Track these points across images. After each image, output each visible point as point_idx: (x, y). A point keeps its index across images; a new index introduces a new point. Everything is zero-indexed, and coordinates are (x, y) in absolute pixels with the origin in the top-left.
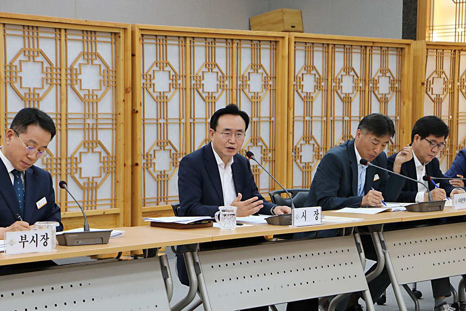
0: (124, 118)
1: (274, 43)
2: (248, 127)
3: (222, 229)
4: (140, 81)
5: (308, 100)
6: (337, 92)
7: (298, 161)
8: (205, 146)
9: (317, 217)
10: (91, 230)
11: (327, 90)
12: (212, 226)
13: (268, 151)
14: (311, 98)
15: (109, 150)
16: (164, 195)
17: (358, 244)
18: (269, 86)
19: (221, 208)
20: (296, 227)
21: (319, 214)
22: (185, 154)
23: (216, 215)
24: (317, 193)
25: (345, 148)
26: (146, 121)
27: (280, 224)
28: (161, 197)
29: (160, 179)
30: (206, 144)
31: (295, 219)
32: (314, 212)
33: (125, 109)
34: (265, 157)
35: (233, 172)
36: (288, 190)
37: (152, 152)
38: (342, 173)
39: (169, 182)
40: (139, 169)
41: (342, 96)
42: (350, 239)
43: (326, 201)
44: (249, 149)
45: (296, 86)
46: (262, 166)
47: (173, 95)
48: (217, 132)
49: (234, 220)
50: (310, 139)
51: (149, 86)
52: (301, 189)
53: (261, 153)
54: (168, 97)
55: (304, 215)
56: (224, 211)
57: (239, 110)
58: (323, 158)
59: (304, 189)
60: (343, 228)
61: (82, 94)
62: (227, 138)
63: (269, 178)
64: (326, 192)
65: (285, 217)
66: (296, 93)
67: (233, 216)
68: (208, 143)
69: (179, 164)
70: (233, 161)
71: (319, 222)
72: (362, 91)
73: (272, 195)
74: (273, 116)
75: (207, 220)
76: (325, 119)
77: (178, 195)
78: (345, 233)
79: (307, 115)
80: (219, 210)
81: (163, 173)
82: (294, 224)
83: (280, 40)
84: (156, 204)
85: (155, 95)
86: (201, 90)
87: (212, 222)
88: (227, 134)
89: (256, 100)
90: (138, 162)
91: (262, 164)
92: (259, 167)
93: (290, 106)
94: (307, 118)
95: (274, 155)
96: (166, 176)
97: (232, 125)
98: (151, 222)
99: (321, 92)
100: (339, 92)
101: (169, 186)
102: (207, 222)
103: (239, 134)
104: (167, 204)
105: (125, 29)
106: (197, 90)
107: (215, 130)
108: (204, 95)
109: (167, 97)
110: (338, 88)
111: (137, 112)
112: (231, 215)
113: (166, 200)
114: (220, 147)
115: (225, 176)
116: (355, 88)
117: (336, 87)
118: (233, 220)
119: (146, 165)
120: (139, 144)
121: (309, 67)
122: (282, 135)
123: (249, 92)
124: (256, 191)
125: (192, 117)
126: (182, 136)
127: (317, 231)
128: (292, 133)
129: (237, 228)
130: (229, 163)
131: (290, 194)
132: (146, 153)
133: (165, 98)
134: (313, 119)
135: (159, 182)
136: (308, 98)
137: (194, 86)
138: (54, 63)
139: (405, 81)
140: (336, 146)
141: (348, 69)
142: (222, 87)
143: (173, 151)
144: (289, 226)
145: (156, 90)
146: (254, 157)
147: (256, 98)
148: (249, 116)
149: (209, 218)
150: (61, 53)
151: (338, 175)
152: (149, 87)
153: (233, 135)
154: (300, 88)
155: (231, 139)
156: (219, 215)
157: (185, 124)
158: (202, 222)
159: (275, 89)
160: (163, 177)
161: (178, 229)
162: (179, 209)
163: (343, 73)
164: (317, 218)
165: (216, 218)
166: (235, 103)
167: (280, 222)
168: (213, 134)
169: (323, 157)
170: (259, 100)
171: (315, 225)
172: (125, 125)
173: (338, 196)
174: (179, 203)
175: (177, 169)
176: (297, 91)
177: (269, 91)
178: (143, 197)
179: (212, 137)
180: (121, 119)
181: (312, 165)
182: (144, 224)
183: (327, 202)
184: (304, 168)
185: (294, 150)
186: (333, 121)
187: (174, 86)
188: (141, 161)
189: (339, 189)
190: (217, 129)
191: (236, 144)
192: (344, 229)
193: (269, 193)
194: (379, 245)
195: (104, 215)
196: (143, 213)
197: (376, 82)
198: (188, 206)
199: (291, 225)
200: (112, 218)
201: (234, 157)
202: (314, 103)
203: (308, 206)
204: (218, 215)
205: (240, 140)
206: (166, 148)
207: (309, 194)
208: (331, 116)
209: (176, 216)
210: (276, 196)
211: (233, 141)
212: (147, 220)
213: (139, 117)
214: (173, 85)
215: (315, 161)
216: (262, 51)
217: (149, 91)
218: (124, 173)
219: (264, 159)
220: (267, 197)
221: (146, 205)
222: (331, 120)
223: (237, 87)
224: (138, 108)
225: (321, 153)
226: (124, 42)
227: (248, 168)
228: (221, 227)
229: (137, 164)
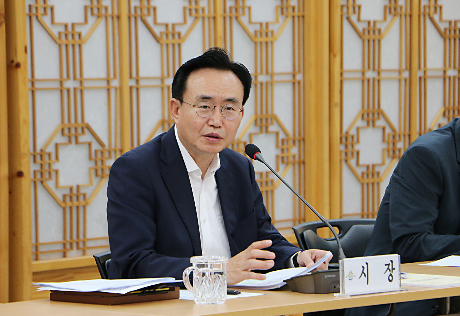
2: (248, 97)
3: (196, 302)
5: (372, 36)
6: (432, 19)
7: (353, 162)
8: (161, 135)
9: (391, 275)
11: (411, 16)
12: (177, 297)
13: (291, 142)
14: (377, 32)
16: (78, 237)
18: (290, 10)
19: (195, 260)
20: (349, 297)
21: (394, 269)
22: (121, 151)
23: (186, 275)
24: (393, 226)
25: (449, 135)
26: (37, 85)
27: (315, 290)
28: (71, 241)
29: (69, 203)
30: (163, 129)
31: (346, 279)
32: (386, 265)
34: (285, 154)
35: (218, 187)
36: (331, 221)
37: (51, 149)
38: (443, 185)
39: (88, 209)
40: (26, 184)
41: (442, 26)
43: (413, 242)
44: (250, 139)
45: (345, 9)
46: (278, 173)
47: (92, 30)
48: (184, 104)
49: (221, 282)
50: (376, 116)
51: (41, 11)
52: (359, 218)
53: (277, 146)
54: (83, 35)
55: (365, 271)
56: (200, 266)
57: (230, 61)
58: (403, 157)
59: (365, 219)
60: (446, 298)
62: (205, 116)
63: (294, 200)
64: (412, 223)
65: (326, 276)
66: (346, 23)
67: (220, 276)
68: (167, 129)
69: (107, 172)
70: (218, 165)
71: (394, 286)
73: (299, 233)
74: (299, 71)
75: (168, 284)
76: (406, 74)
77: (107, 235)
78: (450, 309)
79: (369, 67)
80: (191, 265)
81: (75, 191)
82: (344, 291)
84: (62, 254)
85: (55, 31)
86: (150, 21)
87: (177, 288)
88: (205, 107)
89: (264, 39)
90: (24, 169)
91: (278, 169)
92: (272, 176)
93: (334, 49)
94: (370, 74)
95: (303, 151)
96: (81, 198)
97: (214, 90)
98: (51, 291)
99: (397, 19)
100: (436, 17)
101: (88, 217)
102: (168, 289)
103: (229, 109)
104: (84, 254)
106: (143, 18)
107: (182, 101)
108: (158, 30)
109: (80, 35)
110: (432, 9)
111: (18, 65)
112: (215, 273)
113: (81, 245)
114: (192, 135)
115: (203, 194)
117: (429, 8)
118: (219, 283)
119: (38, 176)
120: (25, 133)
123: (250, 22)
124: (267, 223)
125: (134, 75)
126: (113, 115)
127: (392, 304)
128: (339, 105)
129: (228, 301)
130: (210, 169)
131: (337, 230)
132: (38, 150)
133: (77, 37)
134: (383, 75)
135: (68, 210)
136: (371, 32)
137: (136, 11)
140: (430, 130)
142: (193, 12)
143: (95, 146)
144: (335, 294)
145: (57, 20)
146: (261, 157)
147: (264, 34)
148: (251, 71)
149: (172, 280)
151: (435, 190)
152: (42, 15)
153: (218, 109)
154: (354, 12)
155: (213, 117)
156: (191, 274)
157: (118, 91)
158: (156, 290)
159: (303, 17)
160: (74, 198)
161: (108, 305)
162: (108, 263)
164: (391, 278)
165: (185, 280)
166: (220, 46)
167: (315, 287)
168: (178, 109)
169: (402, 153)
170: (269, 39)
171: (387, 292)
173: (435, 233)
174: (110, 252)
175: (105, 183)
176: (348, 19)
177: (290, 20)
178: (34, 241)
179: (176, 116)
181: (381, 170)
182: (36, 296)
183: (416, 245)
184: (365, 176)
185: (344, 140)
186: (423, 80)
187: (95, 12)
188: (29, 167)
189: (438, 219)
190: (186, 98)
191: (223, 129)
192: (448, 300)
193: (292, 228)
196: (35, 274)
198: (131, 256)
199: (339, 292)
201: (220, 153)
202: (383, 42)
203: (374, 253)
204: (188, 274)
205: (231, 121)
206: (82, 139)
207: (374, 230)
208: (419, 68)
209: (103, 278)
210: (308, 233)
211: (217, 121)
212: (43, 289)
213: (22, 76)
214: (93, 9)
215: (387, 161)
217: (41, 21)
219: (282, 159)
220: (289, 236)
221: (41, 256)
222: (420, 78)
223: (225, 11)
224: (21, 57)
225: (400, 145)
227: (249, 177)
228: (195, 300)
229: (20, 174)
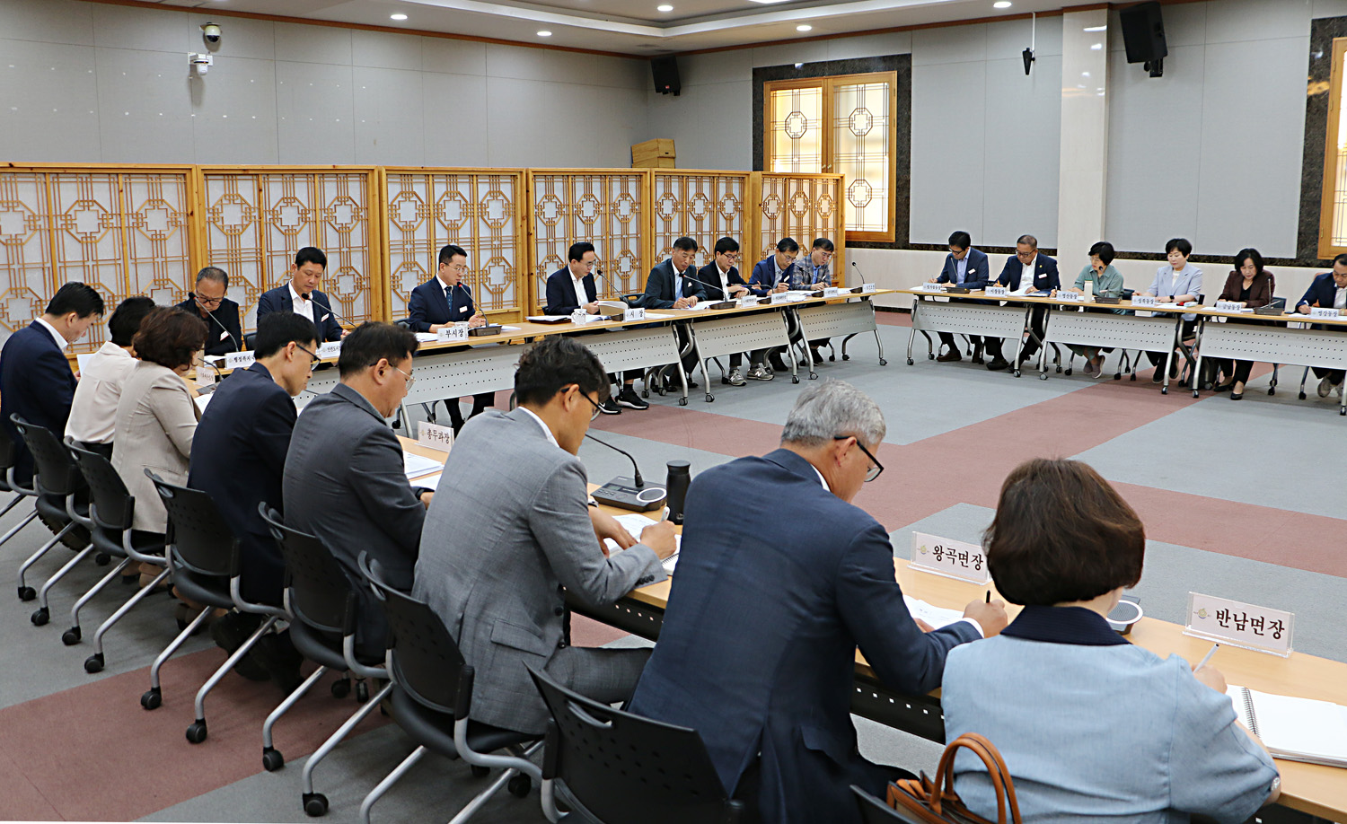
0: (522, 239)
1: (639, 176)
4: (533, 211)
5: (667, 220)
6: (691, 213)
10: (491, 325)
11: (683, 212)
13: (636, 260)
14: (670, 218)
15: (511, 264)
17: (674, 332)
18: (635, 210)
20: (627, 323)
26: (538, 241)
33: (522, 233)
34: (634, 265)
37: (543, 264)
40: (534, 277)
41: (695, 215)
42: (670, 328)
45: (657, 210)
47: (559, 220)
51: (540, 214)
53: (630, 262)
54: (556, 222)
60: (662, 322)
61: (489, 222)
72: (711, 212)
74: (639, 233)
78: (665, 325)
79: (667, 232)
83: (644, 174)
85: (545, 221)
86: (581, 216)
89: (625, 221)
90: (533, 272)
93: (652, 224)
98: (532, 319)
99: (678, 213)
100: (693, 212)
105: (521, 172)
106: (578, 215)
108: (584, 219)
109: (554, 222)
110: (691, 210)
111: (531, 234)
116: (706, 209)
119: (539, 274)
120: (534, 259)
121: (668, 195)
122: (647, 249)
123: (620, 215)
128: (655, 246)
132: (539, 265)
136: (667, 218)
137: (575, 213)
138: (468, 200)
139: (746, 202)
141: (699, 195)
142: (598, 212)
145: (546, 217)
147: (625, 219)
150: (474, 193)
154: (661, 211)
159: (640, 213)
163: (695, 198)
170: (627, 221)
172: (523, 244)
176: (658, 213)
177: (635, 214)
178: (537, 298)
180: (519, 240)
188: (535, 271)
194: (690, 332)
195: (508, 312)
197: (722, 204)
200: (514, 315)
202: (672, 222)
206: (555, 260)
213: (533, 238)
214: (559, 212)
216: (629, 183)
217: (540, 218)
218: (522, 281)
219: (632, 267)
223: (610, 212)
224: (532, 231)
226: (521, 181)
229: (532, 274)
